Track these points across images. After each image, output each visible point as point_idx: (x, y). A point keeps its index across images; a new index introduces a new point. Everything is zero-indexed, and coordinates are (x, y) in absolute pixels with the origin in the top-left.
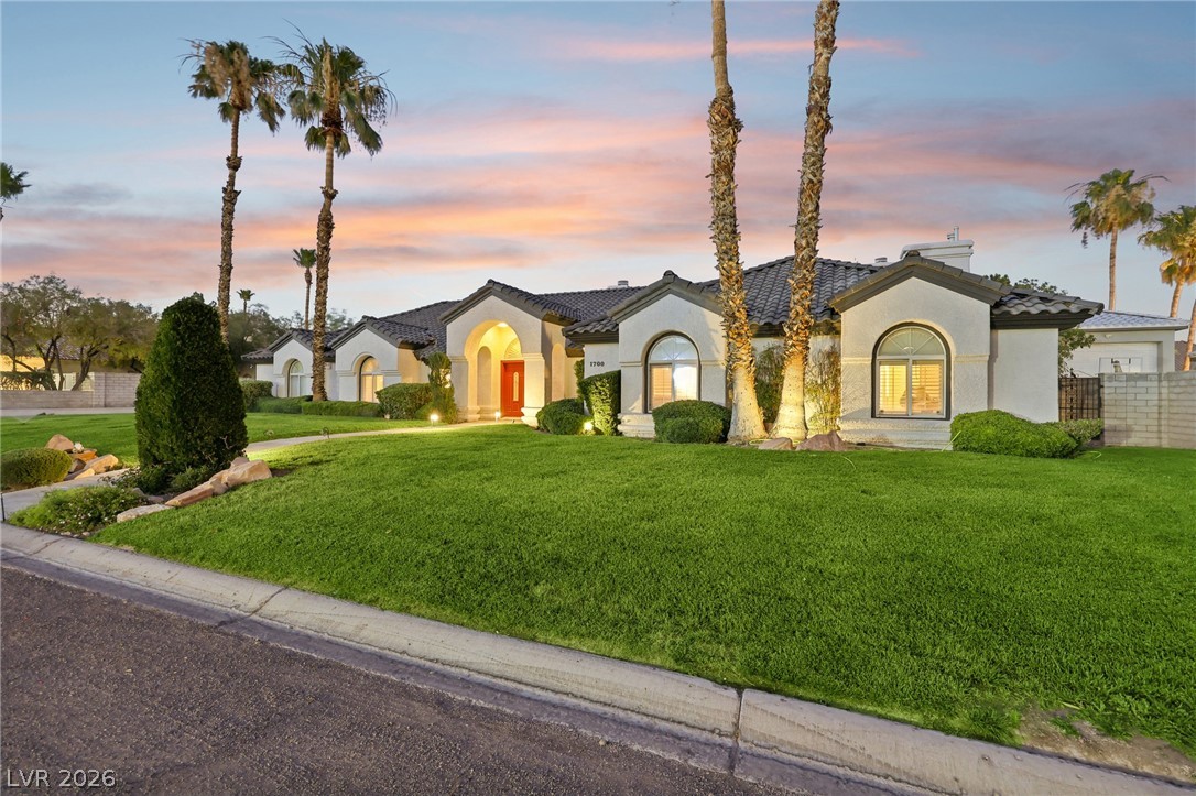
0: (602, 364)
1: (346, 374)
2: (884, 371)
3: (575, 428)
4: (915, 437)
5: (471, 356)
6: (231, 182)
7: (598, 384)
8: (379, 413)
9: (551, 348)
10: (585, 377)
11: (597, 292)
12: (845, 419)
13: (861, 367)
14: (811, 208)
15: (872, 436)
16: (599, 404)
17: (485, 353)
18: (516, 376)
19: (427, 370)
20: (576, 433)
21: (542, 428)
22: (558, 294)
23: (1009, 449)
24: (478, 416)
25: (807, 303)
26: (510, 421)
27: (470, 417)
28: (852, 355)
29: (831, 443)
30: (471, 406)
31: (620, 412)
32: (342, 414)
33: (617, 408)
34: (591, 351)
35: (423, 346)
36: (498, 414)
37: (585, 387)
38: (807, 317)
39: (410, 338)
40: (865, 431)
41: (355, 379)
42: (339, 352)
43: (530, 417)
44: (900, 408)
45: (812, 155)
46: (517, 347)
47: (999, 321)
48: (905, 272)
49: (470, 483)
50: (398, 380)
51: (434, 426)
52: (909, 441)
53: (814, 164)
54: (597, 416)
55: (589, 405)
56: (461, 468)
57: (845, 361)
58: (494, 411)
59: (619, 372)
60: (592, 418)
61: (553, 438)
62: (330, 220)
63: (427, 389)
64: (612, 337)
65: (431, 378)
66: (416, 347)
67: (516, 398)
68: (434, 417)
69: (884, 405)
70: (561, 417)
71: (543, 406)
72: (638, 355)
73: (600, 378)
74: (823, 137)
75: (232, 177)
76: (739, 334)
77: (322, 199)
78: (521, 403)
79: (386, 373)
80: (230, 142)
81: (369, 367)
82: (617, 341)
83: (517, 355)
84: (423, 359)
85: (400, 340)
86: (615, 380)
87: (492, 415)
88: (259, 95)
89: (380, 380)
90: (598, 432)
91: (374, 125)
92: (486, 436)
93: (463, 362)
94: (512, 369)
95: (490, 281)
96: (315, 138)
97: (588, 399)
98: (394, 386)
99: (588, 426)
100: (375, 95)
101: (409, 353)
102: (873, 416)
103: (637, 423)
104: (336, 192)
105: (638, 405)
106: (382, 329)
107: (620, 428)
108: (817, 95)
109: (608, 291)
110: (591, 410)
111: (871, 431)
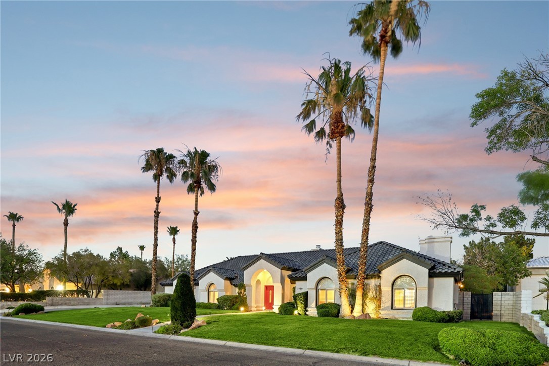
0: (302, 289)
1: (203, 291)
2: (396, 292)
3: (292, 313)
4: (404, 316)
5: (253, 284)
6: (157, 209)
7: (300, 296)
8: (219, 307)
9: (285, 280)
10: (296, 293)
11: (305, 252)
12: (382, 310)
13: (388, 291)
14: (365, 238)
15: (391, 316)
16: (300, 304)
17: (258, 282)
18: (271, 291)
19: (237, 290)
20: (292, 315)
21: (280, 313)
22: (289, 253)
23: (425, 319)
24: (256, 309)
25: (363, 270)
26: (268, 311)
27: (253, 309)
28: (385, 287)
29: (366, 317)
30: (253, 305)
31: (307, 307)
32: (203, 308)
33: (306, 306)
34: (298, 284)
35: (234, 279)
36: (264, 308)
37: (295, 297)
38: (363, 275)
39: (229, 275)
40: (389, 314)
41: (207, 293)
42: (201, 282)
43: (276, 310)
44: (401, 306)
45: (366, 219)
46: (271, 280)
47: (432, 275)
48: (401, 257)
49: (260, 326)
50: (224, 294)
51: (242, 312)
52: (403, 318)
53: (366, 223)
54: (299, 308)
55: (297, 305)
56: (256, 323)
57: (383, 288)
58: (262, 307)
59: (307, 292)
60: (297, 309)
61: (283, 316)
62: (197, 225)
63: (236, 297)
64: (304, 279)
65: (239, 293)
66: (231, 279)
67: (270, 301)
68: (242, 309)
69: (396, 305)
70: (288, 308)
71: (281, 304)
72: (314, 286)
73: (300, 294)
74: (370, 213)
75: (157, 206)
76: (342, 280)
77: (193, 216)
78: (272, 303)
79: (220, 291)
80: (156, 191)
81: (212, 288)
82: (306, 280)
83: (270, 283)
84: (234, 285)
85: (225, 277)
86: (306, 295)
87: (261, 309)
88: (167, 167)
89: (217, 293)
90: (299, 314)
91: (213, 181)
92: (261, 315)
93: (250, 286)
94: (269, 289)
95: (261, 253)
96: (191, 189)
97: (296, 302)
98: (223, 296)
99: (296, 312)
100: (214, 168)
101: (228, 282)
102: (392, 309)
103: (312, 311)
104: (199, 212)
105: (314, 305)
106: (218, 272)
107: (307, 313)
108: (368, 199)
109: (310, 251)
110: (297, 306)
111: (390, 314)
